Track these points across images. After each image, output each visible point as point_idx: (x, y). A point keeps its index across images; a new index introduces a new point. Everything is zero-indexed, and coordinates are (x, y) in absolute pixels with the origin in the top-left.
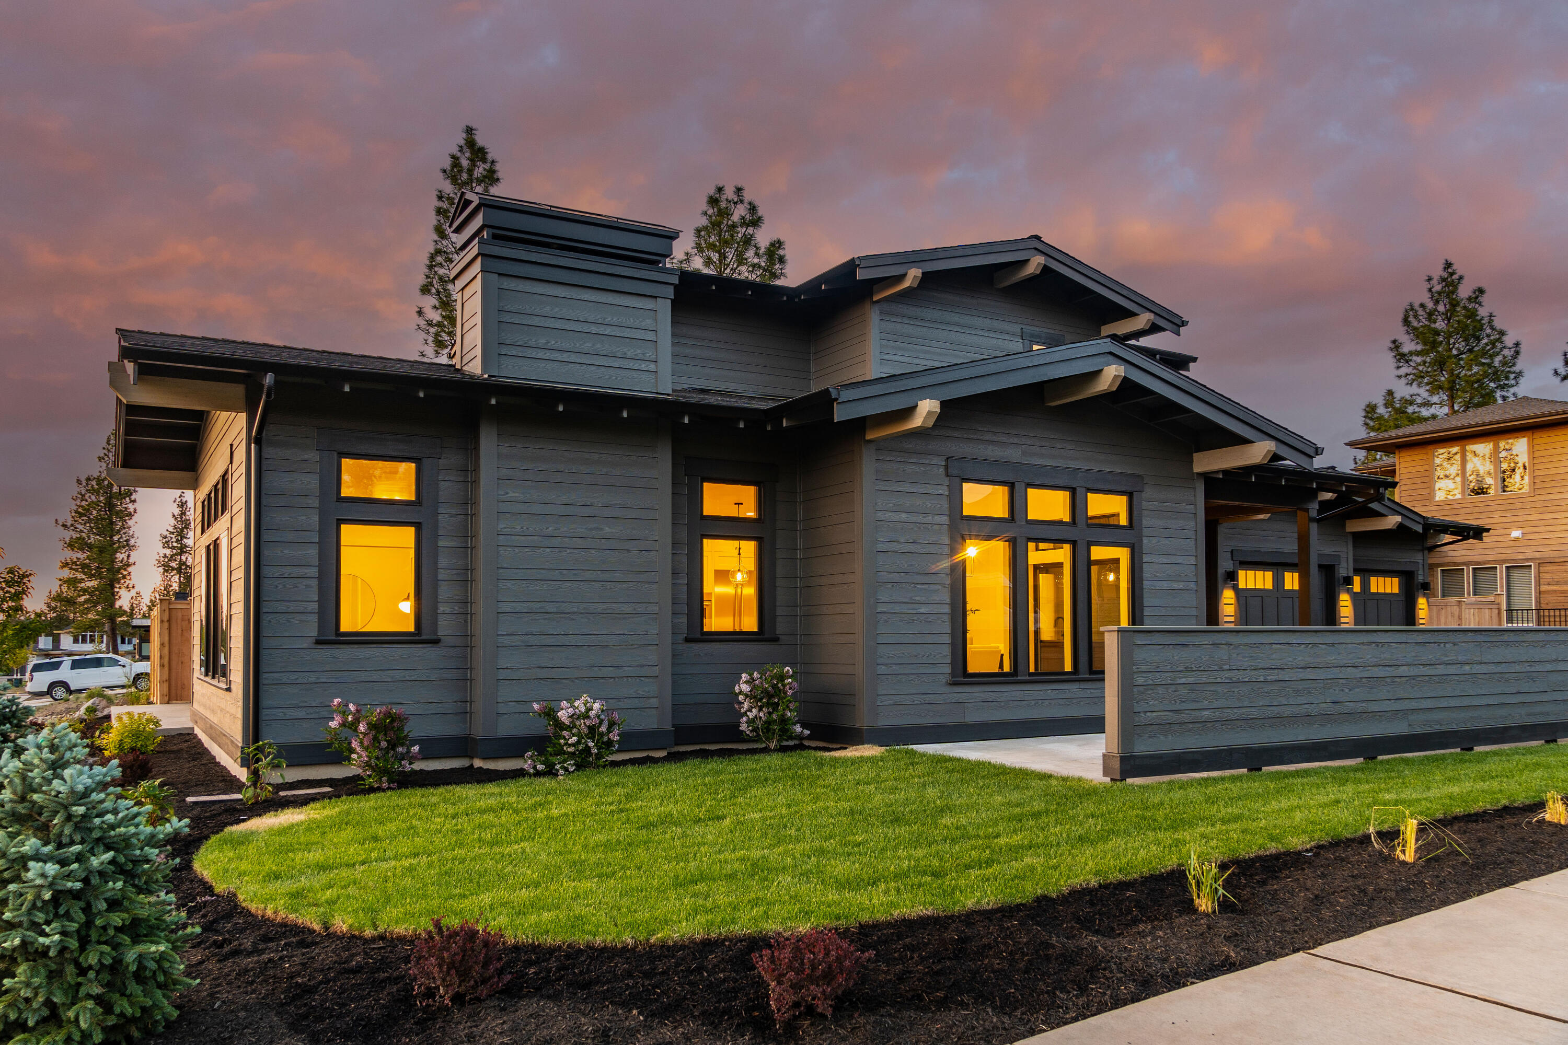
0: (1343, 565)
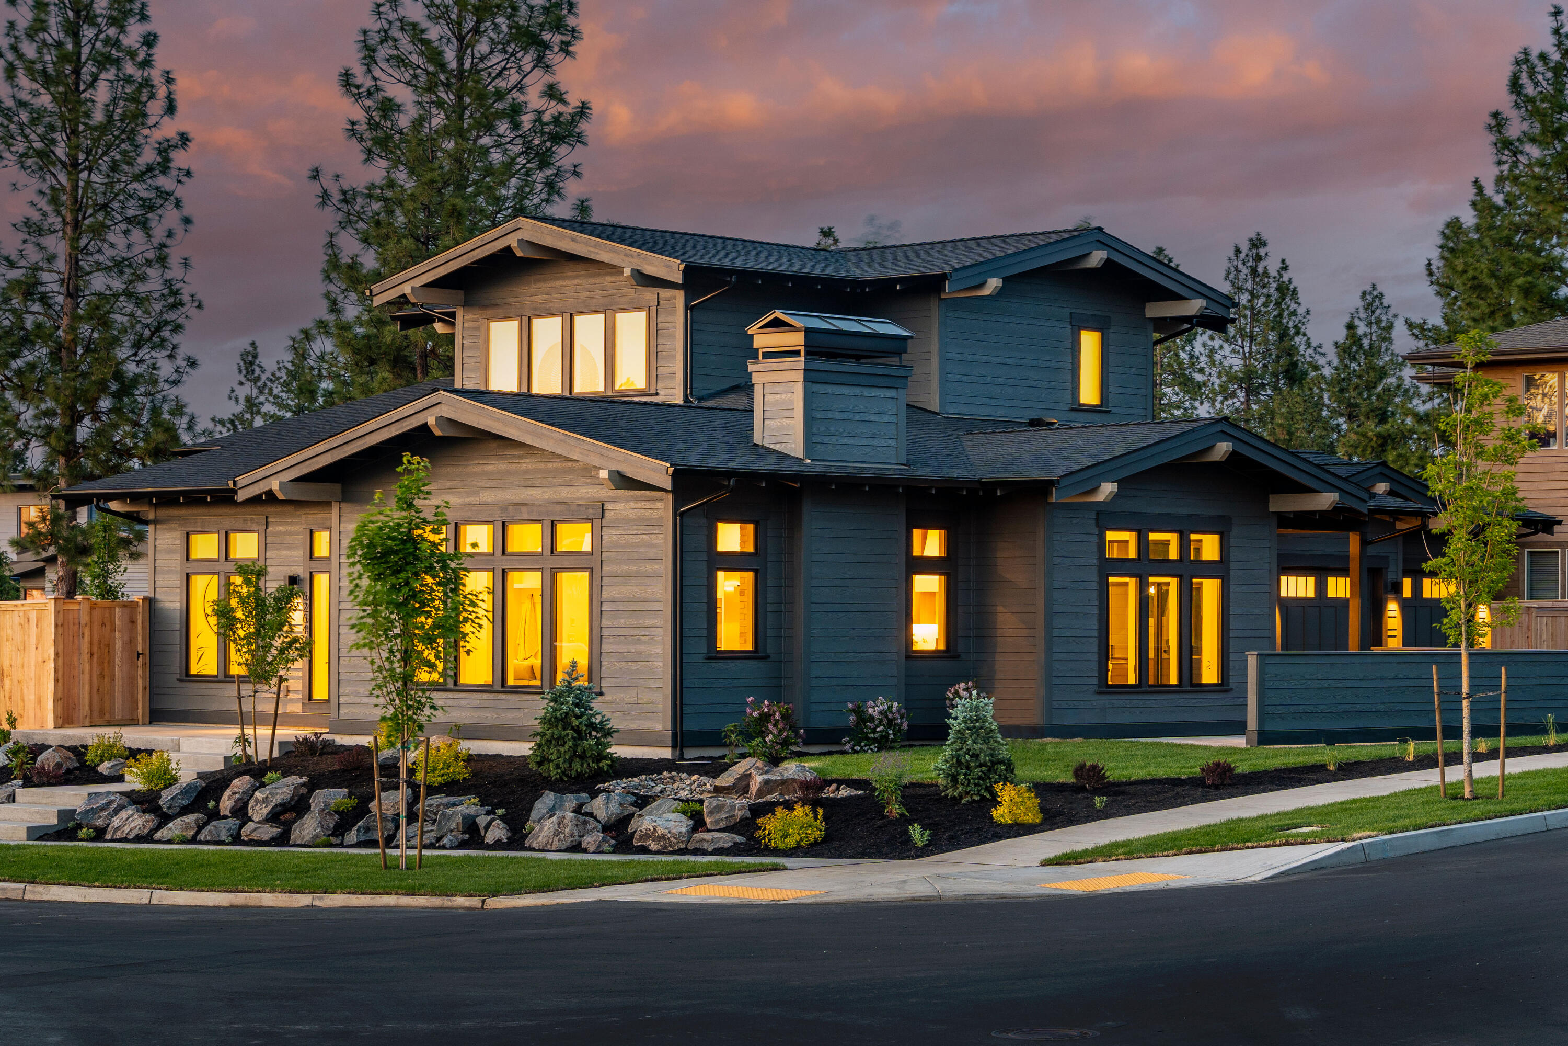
0: (1392, 568)
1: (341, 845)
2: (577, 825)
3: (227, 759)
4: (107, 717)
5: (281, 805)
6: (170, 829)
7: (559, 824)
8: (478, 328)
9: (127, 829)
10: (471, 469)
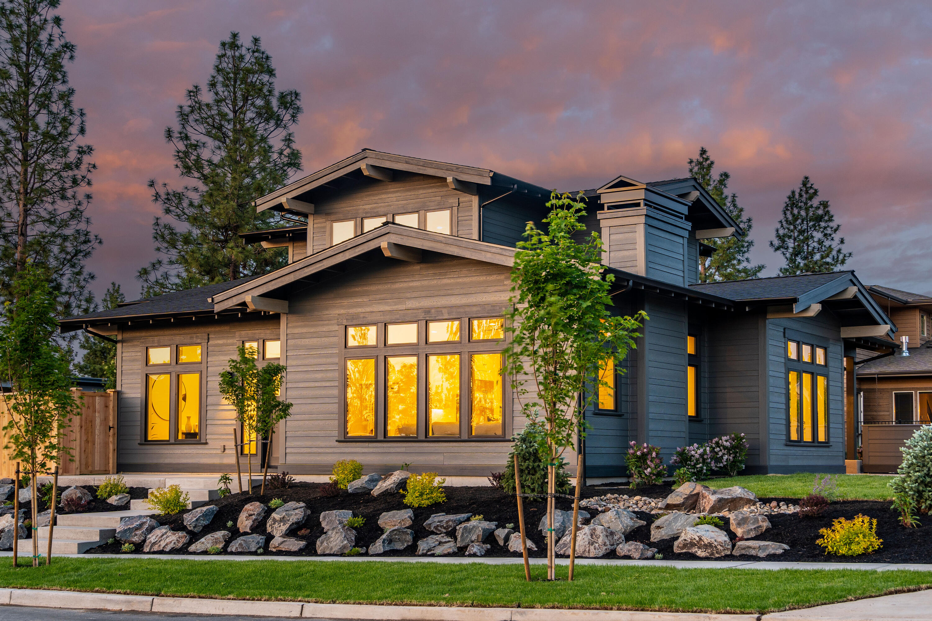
1: (366, 554)
2: (607, 536)
3: (210, 492)
4: (90, 468)
5: (297, 523)
6: (203, 543)
7: (592, 535)
8: (324, 227)
9: (163, 544)
10: (397, 286)
